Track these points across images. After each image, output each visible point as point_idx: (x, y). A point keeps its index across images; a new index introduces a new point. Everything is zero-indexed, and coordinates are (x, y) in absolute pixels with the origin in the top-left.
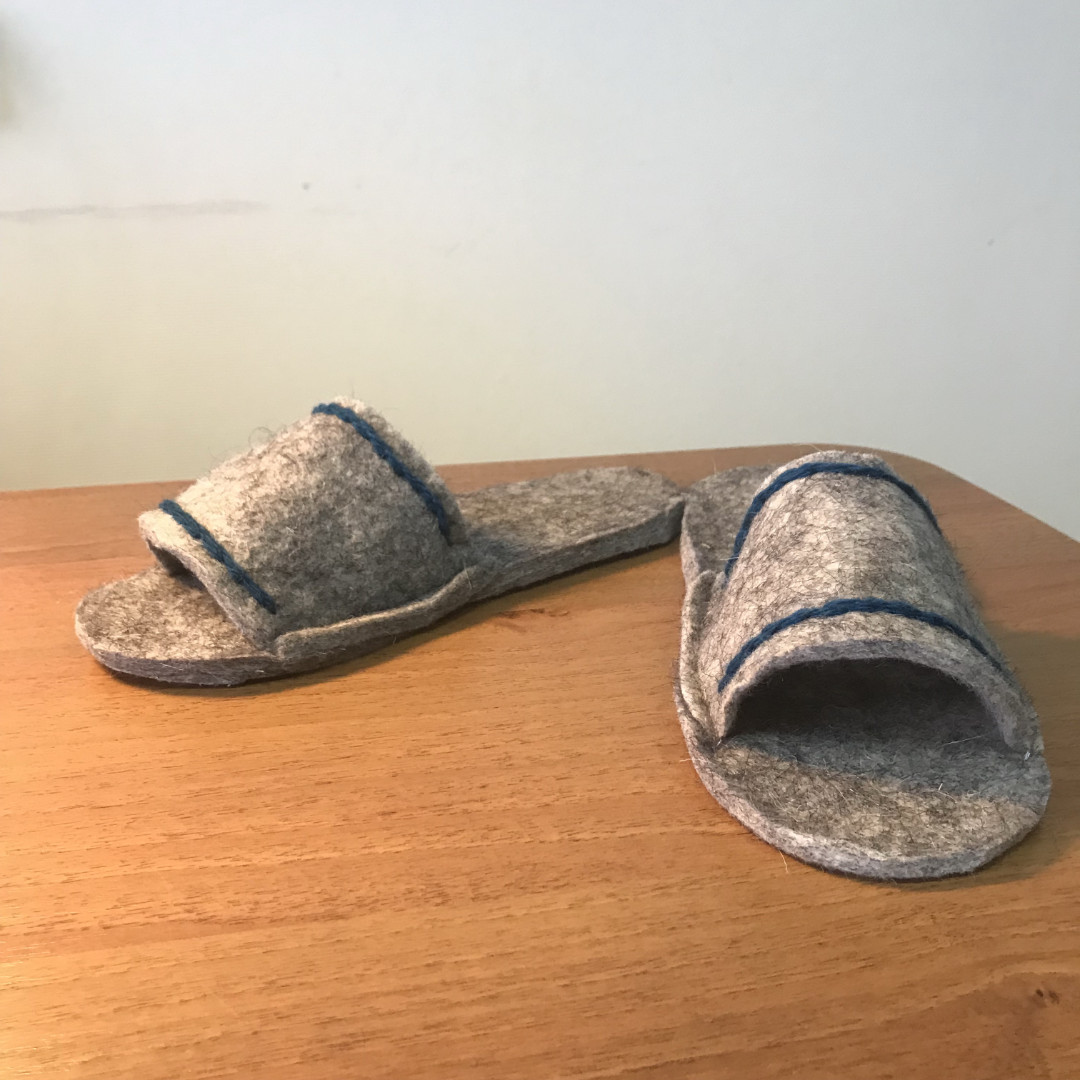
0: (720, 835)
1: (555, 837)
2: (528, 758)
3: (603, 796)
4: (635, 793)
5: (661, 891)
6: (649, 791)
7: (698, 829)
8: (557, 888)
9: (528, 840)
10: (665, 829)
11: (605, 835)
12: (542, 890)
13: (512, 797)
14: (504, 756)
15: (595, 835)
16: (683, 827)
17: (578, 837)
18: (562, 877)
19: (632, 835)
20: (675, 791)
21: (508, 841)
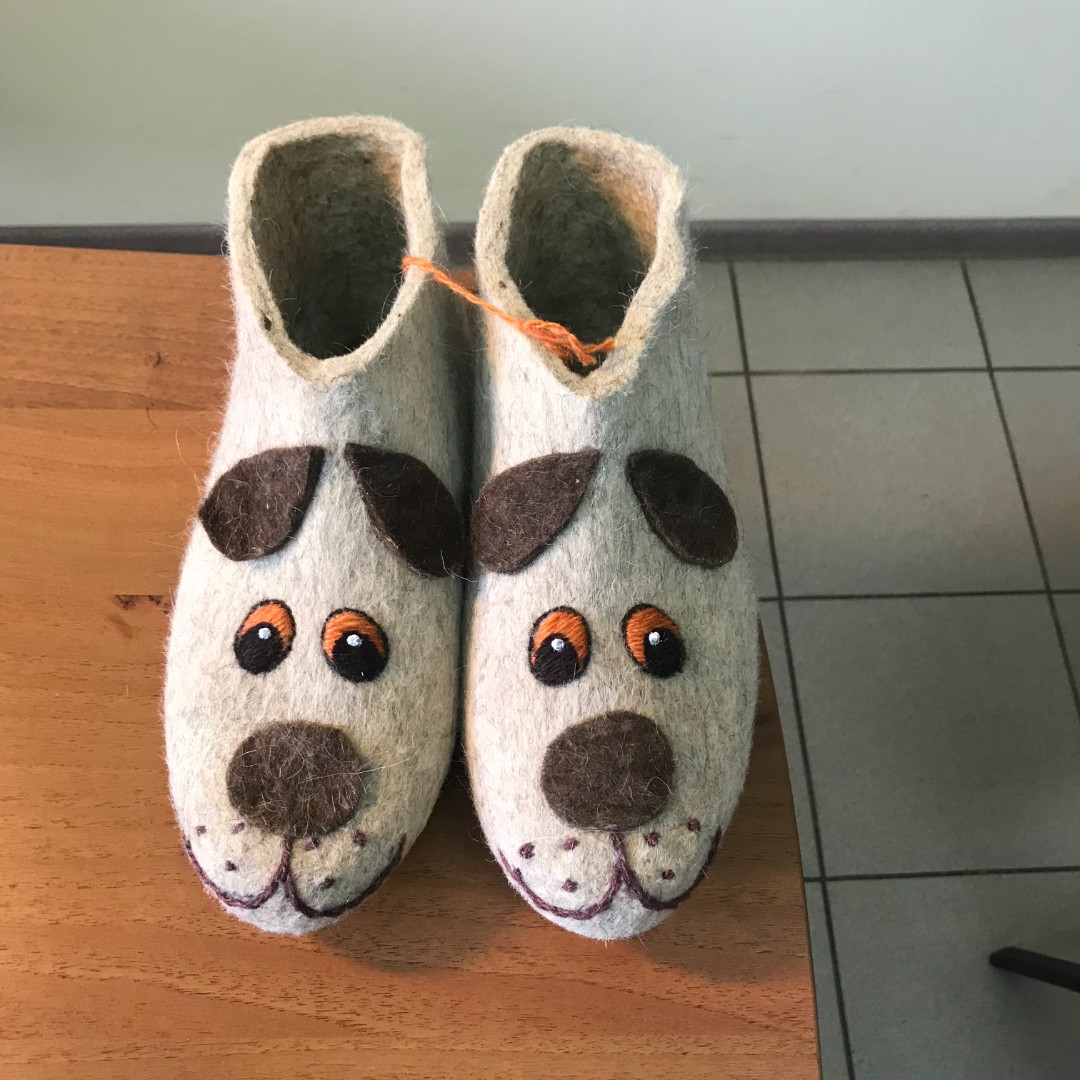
0: (181, 991)
1: (47, 969)
2: (65, 851)
3: (107, 920)
4: (135, 920)
5: (106, 1056)
6: (150, 920)
7: (168, 980)
8: (29, 1036)
9: (26, 968)
10: (139, 975)
11: (88, 973)
12: (15, 1035)
13: (31, 905)
14: (43, 845)
15: (81, 973)
16: (155, 976)
17: (68, 972)
18: (36, 1023)
19: (112, 978)
20: (170, 924)
21: (8, 967)
